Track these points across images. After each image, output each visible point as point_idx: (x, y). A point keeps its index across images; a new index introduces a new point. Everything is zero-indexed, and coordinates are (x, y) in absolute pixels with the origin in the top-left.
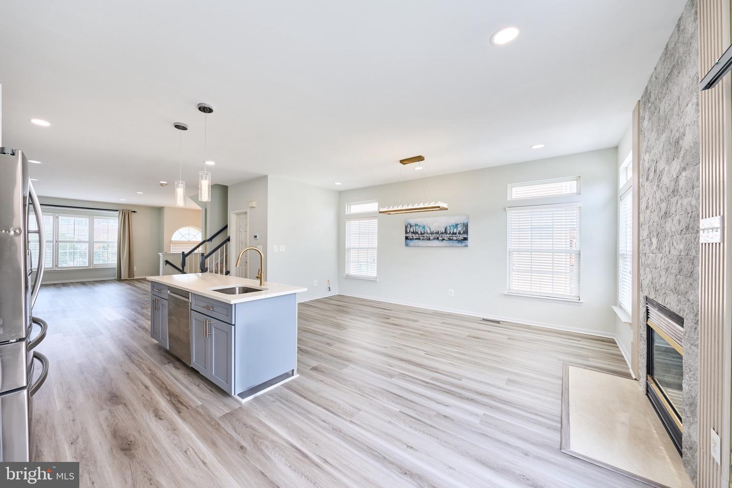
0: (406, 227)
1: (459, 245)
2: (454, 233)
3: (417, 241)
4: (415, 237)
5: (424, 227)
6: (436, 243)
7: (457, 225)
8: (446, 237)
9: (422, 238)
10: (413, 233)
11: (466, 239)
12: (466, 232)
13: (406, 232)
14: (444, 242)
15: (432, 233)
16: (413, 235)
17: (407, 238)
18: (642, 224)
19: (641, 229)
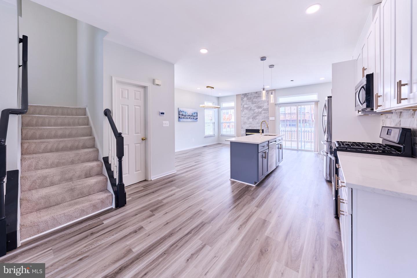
0: (179, 112)
1: (196, 121)
2: (194, 116)
3: (183, 119)
4: (183, 117)
5: (186, 113)
6: (189, 120)
7: (195, 113)
8: (192, 117)
9: (185, 118)
10: (182, 115)
11: (197, 118)
12: (197, 116)
13: (179, 115)
14: (192, 119)
15: (188, 116)
16: (182, 116)
17: (179, 117)
18: (243, 117)
19: (242, 118)
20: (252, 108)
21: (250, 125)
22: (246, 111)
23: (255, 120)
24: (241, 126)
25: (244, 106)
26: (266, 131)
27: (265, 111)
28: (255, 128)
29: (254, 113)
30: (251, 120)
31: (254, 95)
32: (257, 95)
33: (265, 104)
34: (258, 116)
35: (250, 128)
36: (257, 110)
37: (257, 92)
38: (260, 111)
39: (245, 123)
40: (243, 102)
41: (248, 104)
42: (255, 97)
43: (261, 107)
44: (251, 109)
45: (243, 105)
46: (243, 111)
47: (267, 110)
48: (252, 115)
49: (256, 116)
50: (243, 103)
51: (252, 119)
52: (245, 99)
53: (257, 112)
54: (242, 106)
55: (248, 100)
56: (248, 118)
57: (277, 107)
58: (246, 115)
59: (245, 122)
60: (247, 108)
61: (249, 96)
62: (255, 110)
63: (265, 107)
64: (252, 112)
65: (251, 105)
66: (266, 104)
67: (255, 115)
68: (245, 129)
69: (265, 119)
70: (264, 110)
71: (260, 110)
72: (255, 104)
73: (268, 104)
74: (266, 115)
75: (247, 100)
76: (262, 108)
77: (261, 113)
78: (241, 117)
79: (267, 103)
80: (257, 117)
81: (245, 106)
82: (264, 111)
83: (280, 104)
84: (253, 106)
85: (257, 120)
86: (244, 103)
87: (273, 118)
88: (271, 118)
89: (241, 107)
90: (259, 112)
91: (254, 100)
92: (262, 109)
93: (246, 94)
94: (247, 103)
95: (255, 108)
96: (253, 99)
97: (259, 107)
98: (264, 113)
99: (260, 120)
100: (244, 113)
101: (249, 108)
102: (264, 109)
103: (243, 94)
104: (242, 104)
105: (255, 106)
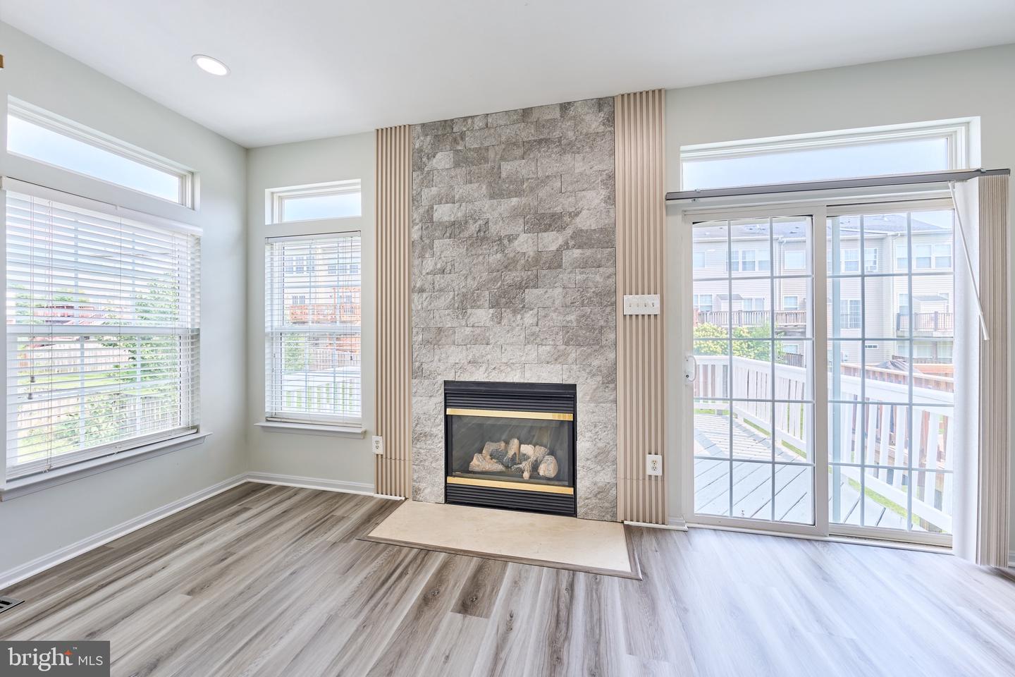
18: (422, 290)
19: (415, 296)
20: (494, 229)
21: (477, 350)
22: (446, 249)
23: (515, 312)
24: (412, 362)
25: (430, 210)
26: (591, 400)
27: (588, 252)
28: (514, 377)
29: (509, 265)
30: (482, 315)
31: (507, 133)
32: (528, 133)
33: (590, 194)
34: (535, 283)
35: (479, 376)
36: (525, 244)
37: (526, 113)
38: (554, 247)
39: (437, 337)
40: (428, 181)
41: (461, 200)
42: (512, 144)
43: (561, 216)
44: (482, 237)
45: (425, 203)
46: (422, 248)
47: (605, 237)
48: (495, 280)
49: (521, 287)
50: (428, 193)
51: (495, 304)
52: (443, 160)
53: (532, 254)
54: (421, 210)
55: (462, 171)
56: (465, 303)
57: (674, 223)
58: (447, 277)
59: (440, 330)
60: (454, 229)
61: (471, 142)
62: (511, 238)
63: (586, 222)
64: (495, 258)
65: (487, 204)
66: (594, 198)
67: (512, 277)
68: (441, 380)
69: (588, 310)
70: (582, 239)
71: (551, 241)
72: (514, 201)
73: (611, 199)
74: (598, 278)
75: (457, 165)
76: (562, 228)
77: (555, 263)
78: (412, 290)
79: (604, 193)
80: (531, 295)
81: (444, 213)
82: (577, 253)
83: (695, 196)
84: (497, 212)
85: (529, 318)
86: (434, 190)
87: (647, 304)
88: (632, 304)
89: (412, 223)
90: (544, 257)
91: (507, 168)
92: (569, 231)
93: (447, 124)
94: (459, 192)
95: (518, 227)
96: (503, 158)
97: (546, 222)
98: (584, 265)
99: (554, 315)
100: (429, 264)
101: (473, 228)
102: (577, 234)
103: (423, 125)
104: (415, 200)
105: (516, 214)
